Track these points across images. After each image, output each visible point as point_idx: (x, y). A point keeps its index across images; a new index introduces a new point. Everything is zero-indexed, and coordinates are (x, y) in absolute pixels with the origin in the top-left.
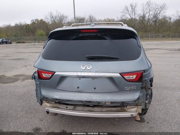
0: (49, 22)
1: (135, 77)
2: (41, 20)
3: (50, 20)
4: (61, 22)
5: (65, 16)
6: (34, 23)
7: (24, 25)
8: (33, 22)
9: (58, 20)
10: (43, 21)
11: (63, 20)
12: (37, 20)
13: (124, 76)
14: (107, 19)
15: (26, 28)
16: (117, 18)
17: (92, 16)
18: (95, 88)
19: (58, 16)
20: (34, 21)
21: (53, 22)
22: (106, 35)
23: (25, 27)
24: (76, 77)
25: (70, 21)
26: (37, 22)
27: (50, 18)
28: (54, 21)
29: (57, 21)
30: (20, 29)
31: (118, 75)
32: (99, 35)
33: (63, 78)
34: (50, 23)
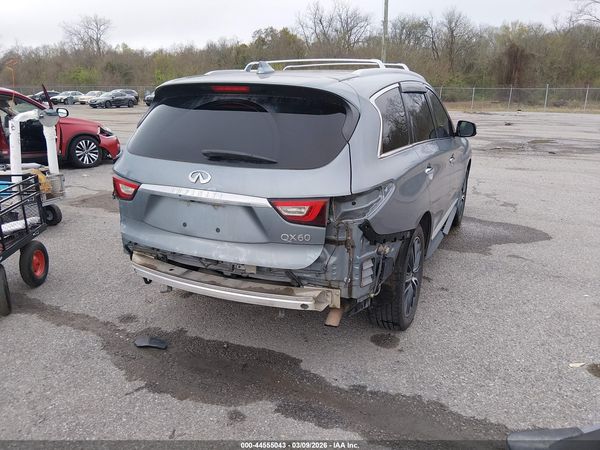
0: (306, 38)
1: (304, 210)
2: (285, 32)
3: (312, 31)
4: (344, 38)
5: (362, 15)
6: (263, 40)
7: (232, 48)
8: (260, 37)
9: (336, 31)
10: (291, 33)
11: (354, 30)
12: (272, 30)
13: (280, 208)
14: (514, 24)
15: (236, 58)
16: (556, 22)
17: (457, 15)
18: (218, 230)
19: (340, 16)
20: (263, 36)
21: (322, 37)
22: (269, 101)
23: (233, 55)
24: (180, 200)
25: (375, 33)
26: (270, 38)
27: (311, 24)
28: (325, 34)
29: (334, 33)
30: (219, 61)
31: (265, 203)
32: (254, 99)
33: (155, 199)
34: (312, 40)
